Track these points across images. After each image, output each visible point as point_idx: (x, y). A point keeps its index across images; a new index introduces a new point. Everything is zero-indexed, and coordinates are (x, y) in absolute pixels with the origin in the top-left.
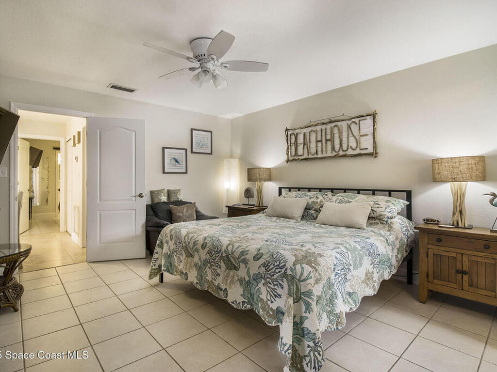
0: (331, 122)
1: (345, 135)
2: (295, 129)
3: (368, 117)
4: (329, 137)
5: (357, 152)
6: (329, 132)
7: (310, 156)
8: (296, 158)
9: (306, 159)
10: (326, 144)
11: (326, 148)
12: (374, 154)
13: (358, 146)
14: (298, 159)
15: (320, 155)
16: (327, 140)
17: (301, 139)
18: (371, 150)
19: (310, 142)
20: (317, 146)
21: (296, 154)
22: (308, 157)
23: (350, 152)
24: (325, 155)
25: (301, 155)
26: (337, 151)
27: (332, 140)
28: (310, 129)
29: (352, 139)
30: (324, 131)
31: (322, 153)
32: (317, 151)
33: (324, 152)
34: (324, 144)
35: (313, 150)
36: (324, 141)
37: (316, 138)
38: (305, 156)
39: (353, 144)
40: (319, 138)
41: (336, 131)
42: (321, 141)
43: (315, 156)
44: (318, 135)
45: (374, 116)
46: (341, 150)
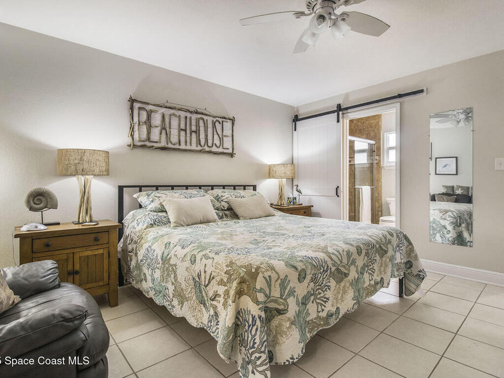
0: (197, 113)
1: (210, 130)
2: (148, 104)
3: (229, 121)
4: (194, 128)
5: (220, 150)
6: (194, 122)
7: (170, 146)
8: (148, 144)
9: (163, 149)
10: (191, 135)
11: (191, 139)
12: (232, 155)
13: (221, 145)
14: (151, 147)
15: (183, 147)
16: (191, 132)
17: (157, 120)
18: (230, 151)
19: (170, 128)
20: (179, 136)
21: (149, 139)
22: (166, 146)
23: (214, 149)
24: (188, 147)
25: (157, 142)
26: (203, 145)
27: (197, 132)
28: (172, 111)
29: (216, 136)
30: (188, 120)
31: (186, 145)
32: (180, 140)
33: (188, 144)
34: (188, 135)
35: (174, 139)
36: (188, 131)
37: (179, 126)
38: (163, 144)
39: (217, 142)
40: (183, 126)
41: (201, 123)
42: (185, 130)
43: (177, 146)
44: (181, 122)
45: (233, 120)
46: (206, 146)
